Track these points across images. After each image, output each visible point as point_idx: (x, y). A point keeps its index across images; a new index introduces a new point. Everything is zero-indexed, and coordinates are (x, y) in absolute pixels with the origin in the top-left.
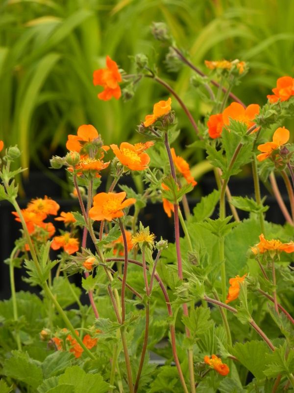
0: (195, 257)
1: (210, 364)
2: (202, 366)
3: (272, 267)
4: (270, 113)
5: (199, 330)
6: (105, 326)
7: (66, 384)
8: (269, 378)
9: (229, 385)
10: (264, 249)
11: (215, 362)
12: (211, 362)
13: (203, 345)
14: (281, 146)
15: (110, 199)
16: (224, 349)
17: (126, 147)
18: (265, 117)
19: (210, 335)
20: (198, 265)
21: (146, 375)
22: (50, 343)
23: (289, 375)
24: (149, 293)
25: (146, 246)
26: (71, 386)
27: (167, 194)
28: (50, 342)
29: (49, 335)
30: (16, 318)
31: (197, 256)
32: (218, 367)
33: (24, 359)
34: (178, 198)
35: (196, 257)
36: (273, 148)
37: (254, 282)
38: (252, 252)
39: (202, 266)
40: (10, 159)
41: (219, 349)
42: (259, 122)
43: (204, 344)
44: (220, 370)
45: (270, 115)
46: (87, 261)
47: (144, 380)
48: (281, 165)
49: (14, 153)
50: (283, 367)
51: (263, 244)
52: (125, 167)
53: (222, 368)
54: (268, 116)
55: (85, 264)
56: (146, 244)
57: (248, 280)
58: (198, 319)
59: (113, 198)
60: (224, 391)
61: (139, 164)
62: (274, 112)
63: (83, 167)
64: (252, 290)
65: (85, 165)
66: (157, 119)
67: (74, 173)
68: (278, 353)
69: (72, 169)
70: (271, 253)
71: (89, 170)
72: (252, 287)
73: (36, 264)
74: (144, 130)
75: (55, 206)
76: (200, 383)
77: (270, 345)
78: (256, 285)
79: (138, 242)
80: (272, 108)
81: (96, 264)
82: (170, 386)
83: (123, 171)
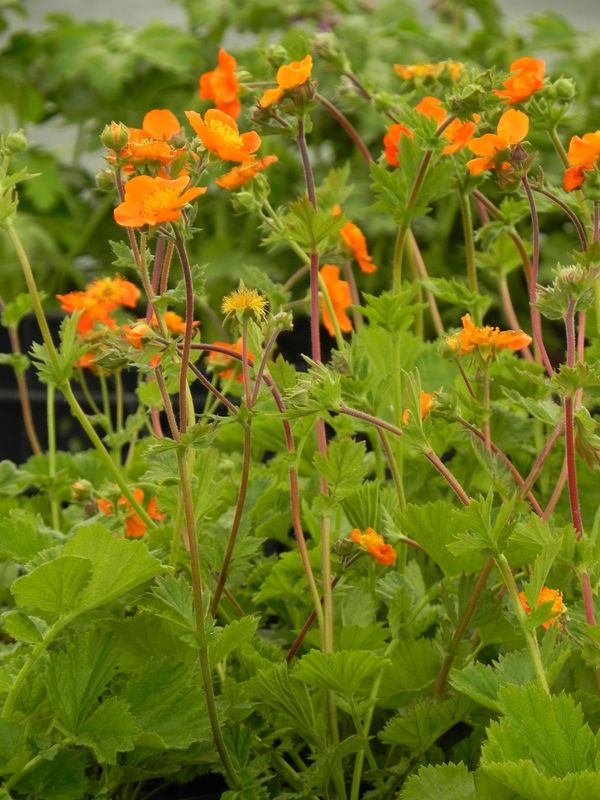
0: (344, 360)
1: (362, 542)
2: (345, 545)
3: (484, 378)
4: (472, 90)
5: (343, 481)
7: (75, 556)
8: (467, 574)
9: (394, 585)
10: (471, 343)
11: (370, 540)
12: (364, 539)
13: (356, 516)
14: (512, 146)
15: (157, 188)
16: (393, 525)
17: (216, 117)
18: (461, 97)
19: (369, 501)
20: (349, 375)
21: (243, 557)
22: (88, 506)
23: (497, 558)
24: (251, 405)
25: (250, 319)
26: (86, 561)
27: (300, 234)
28: (90, 503)
29: (89, 492)
30: (53, 473)
32: (373, 548)
33: (29, 525)
34: (318, 243)
35: (346, 359)
36: (499, 148)
37: (449, 403)
38: (448, 345)
39: (357, 377)
40: (8, 154)
41: (384, 526)
42: (450, 107)
43: (359, 516)
44: (378, 554)
45: (472, 92)
46: (132, 331)
47: (238, 566)
48: (511, 180)
49: (17, 143)
50: (487, 540)
51: (469, 334)
52: (211, 155)
53: (383, 552)
54: (467, 95)
55: (129, 337)
56: (249, 313)
57: (439, 399)
58: (342, 461)
59: (163, 188)
60: (385, 594)
61: (238, 150)
62: (478, 87)
63: (133, 152)
64: (446, 419)
65: (136, 148)
66: (283, 93)
67: (116, 164)
68: (475, 509)
69: (115, 158)
70: (483, 351)
71: (146, 160)
72: (445, 412)
73: (49, 348)
74: (261, 116)
75: (132, 292)
76: (343, 579)
77: (461, 495)
78: (453, 409)
79: (234, 308)
80: (476, 83)
81: (150, 337)
82: (297, 590)
83: (208, 162)
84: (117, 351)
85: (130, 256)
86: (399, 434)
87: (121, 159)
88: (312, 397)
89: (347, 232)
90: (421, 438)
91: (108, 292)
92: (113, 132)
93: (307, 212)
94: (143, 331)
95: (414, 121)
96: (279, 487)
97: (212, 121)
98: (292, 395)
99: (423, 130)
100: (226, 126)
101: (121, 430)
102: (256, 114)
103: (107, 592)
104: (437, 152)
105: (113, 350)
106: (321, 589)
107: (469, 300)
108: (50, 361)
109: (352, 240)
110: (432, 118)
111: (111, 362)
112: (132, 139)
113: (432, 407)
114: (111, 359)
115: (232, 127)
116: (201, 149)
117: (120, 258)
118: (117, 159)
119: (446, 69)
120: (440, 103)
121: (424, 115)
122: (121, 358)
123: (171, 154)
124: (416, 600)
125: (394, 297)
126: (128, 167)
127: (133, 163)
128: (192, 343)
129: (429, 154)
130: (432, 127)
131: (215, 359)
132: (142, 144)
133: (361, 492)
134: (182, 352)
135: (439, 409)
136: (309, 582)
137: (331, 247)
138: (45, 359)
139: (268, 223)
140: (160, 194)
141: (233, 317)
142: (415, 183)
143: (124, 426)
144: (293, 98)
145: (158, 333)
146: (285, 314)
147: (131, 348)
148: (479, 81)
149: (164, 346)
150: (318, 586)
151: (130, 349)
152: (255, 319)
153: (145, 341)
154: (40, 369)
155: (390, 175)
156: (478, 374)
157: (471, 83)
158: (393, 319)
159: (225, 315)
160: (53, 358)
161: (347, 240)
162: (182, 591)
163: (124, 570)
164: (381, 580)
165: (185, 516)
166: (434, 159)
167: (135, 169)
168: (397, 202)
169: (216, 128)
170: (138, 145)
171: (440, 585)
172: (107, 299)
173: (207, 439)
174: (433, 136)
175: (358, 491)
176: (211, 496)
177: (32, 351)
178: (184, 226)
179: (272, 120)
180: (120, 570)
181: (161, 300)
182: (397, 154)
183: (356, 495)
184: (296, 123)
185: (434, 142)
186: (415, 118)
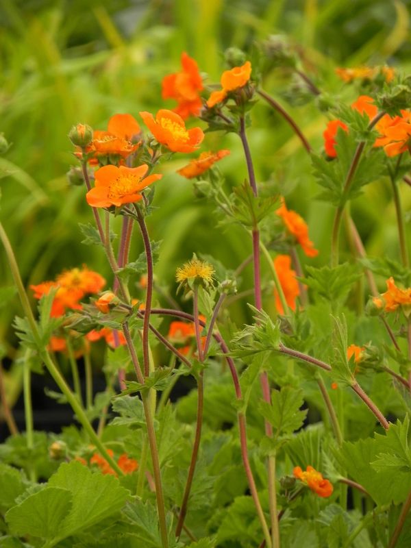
0: (288, 323)
1: (303, 478)
2: (289, 481)
3: (408, 332)
4: (400, 89)
5: (285, 425)
6: (131, 407)
7: (58, 487)
8: (396, 503)
9: (333, 516)
10: (395, 303)
11: (311, 476)
12: (305, 475)
13: (300, 462)
15: (121, 175)
16: (333, 468)
17: (166, 117)
18: (391, 96)
19: (311, 447)
20: (292, 335)
24: (203, 359)
25: (200, 286)
26: (67, 492)
27: (243, 215)
29: (64, 451)
31: (292, 322)
32: (313, 482)
33: (14, 477)
34: (259, 221)
35: (290, 321)
37: (377, 355)
38: (374, 305)
39: (300, 338)
41: (325, 469)
42: (381, 105)
43: (303, 462)
44: (317, 487)
45: (399, 92)
46: (101, 298)
47: (196, 501)
51: (393, 294)
52: (163, 148)
53: (322, 486)
54: (396, 94)
55: (98, 304)
56: (199, 281)
57: (368, 351)
58: (283, 405)
59: (126, 174)
60: (325, 523)
61: (184, 143)
62: (405, 87)
63: (97, 148)
64: (375, 369)
65: (100, 144)
66: (226, 94)
67: (83, 158)
68: (394, 431)
69: (81, 154)
70: (406, 310)
71: (108, 154)
72: (374, 363)
73: (30, 320)
74: (208, 114)
75: (97, 280)
76: (288, 512)
77: (382, 421)
78: (381, 360)
79: (186, 277)
80: (403, 83)
81: (116, 303)
82: (251, 531)
83: (161, 154)
84: (88, 317)
85: (97, 235)
86: (328, 369)
87: (86, 154)
88: (256, 339)
89: (291, 221)
90: (347, 373)
91: (76, 282)
92: (79, 132)
93: (249, 195)
94: (110, 298)
95: (349, 117)
96: (233, 443)
97: (163, 119)
98: (240, 338)
99: (357, 125)
100: (174, 123)
101: (90, 408)
102: (204, 113)
103: (86, 520)
104: (370, 143)
105: (85, 317)
106: (269, 521)
107: (402, 274)
108: (31, 331)
109: (296, 228)
110: (364, 113)
111: (84, 327)
112: (96, 137)
113: (362, 359)
114: (84, 324)
115: (179, 123)
116: (154, 143)
117: (88, 237)
118: (84, 155)
119: (381, 72)
120: (373, 101)
121: (358, 110)
122: (92, 323)
123: (129, 148)
124: (352, 528)
125: (333, 268)
126: (92, 161)
127: (97, 157)
128: (152, 308)
129: (362, 145)
130: (365, 121)
131: (174, 337)
132: (104, 142)
133: (303, 440)
134: (144, 316)
135: (369, 359)
136: (261, 523)
137: (277, 235)
138: (26, 330)
139: (223, 208)
140: (123, 180)
141: (186, 285)
142: (350, 169)
143: (93, 403)
144: (235, 99)
145: (122, 300)
146: (230, 281)
147: (100, 313)
148: (406, 82)
149: (127, 311)
150: (266, 519)
151: (99, 315)
152: (204, 286)
153: (111, 306)
154: (22, 338)
155: (328, 164)
156: (402, 329)
157: (399, 83)
158: (332, 288)
159: (179, 283)
160: (33, 329)
161: (291, 228)
162: (149, 514)
163: (98, 500)
164: (321, 512)
165: (149, 449)
166: (367, 149)
167: (98, 162)
168: (334, 187)
169: (166, 125)
170: (100, 142)
171: (372, 513)
172: (76, 288)
173: (167, 382)
174: (365, 129)
175: (301, 439)
176: (171, 443)
177: (15, 324)
178: (144, 206)
179: (217, 117)
180: (95, 500)
181: (124, 271)
182: (334, 145)
183: (300, 441)
184: (239, 120)
185: (366, 135)
186: (350, 113)
